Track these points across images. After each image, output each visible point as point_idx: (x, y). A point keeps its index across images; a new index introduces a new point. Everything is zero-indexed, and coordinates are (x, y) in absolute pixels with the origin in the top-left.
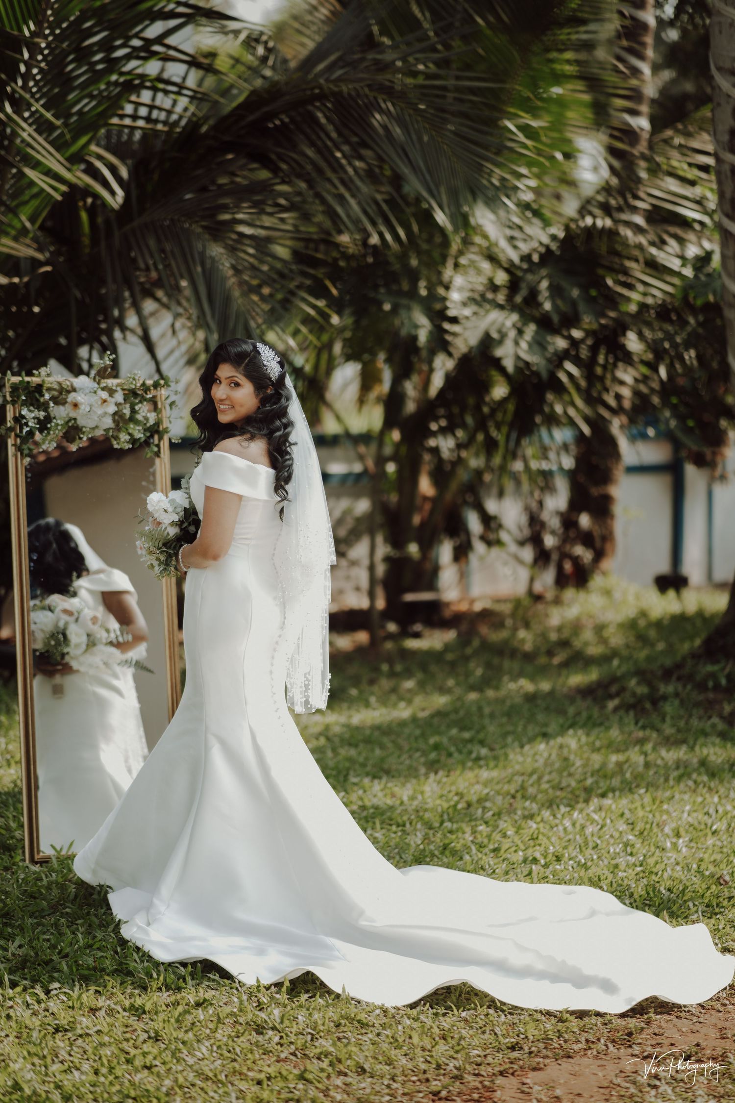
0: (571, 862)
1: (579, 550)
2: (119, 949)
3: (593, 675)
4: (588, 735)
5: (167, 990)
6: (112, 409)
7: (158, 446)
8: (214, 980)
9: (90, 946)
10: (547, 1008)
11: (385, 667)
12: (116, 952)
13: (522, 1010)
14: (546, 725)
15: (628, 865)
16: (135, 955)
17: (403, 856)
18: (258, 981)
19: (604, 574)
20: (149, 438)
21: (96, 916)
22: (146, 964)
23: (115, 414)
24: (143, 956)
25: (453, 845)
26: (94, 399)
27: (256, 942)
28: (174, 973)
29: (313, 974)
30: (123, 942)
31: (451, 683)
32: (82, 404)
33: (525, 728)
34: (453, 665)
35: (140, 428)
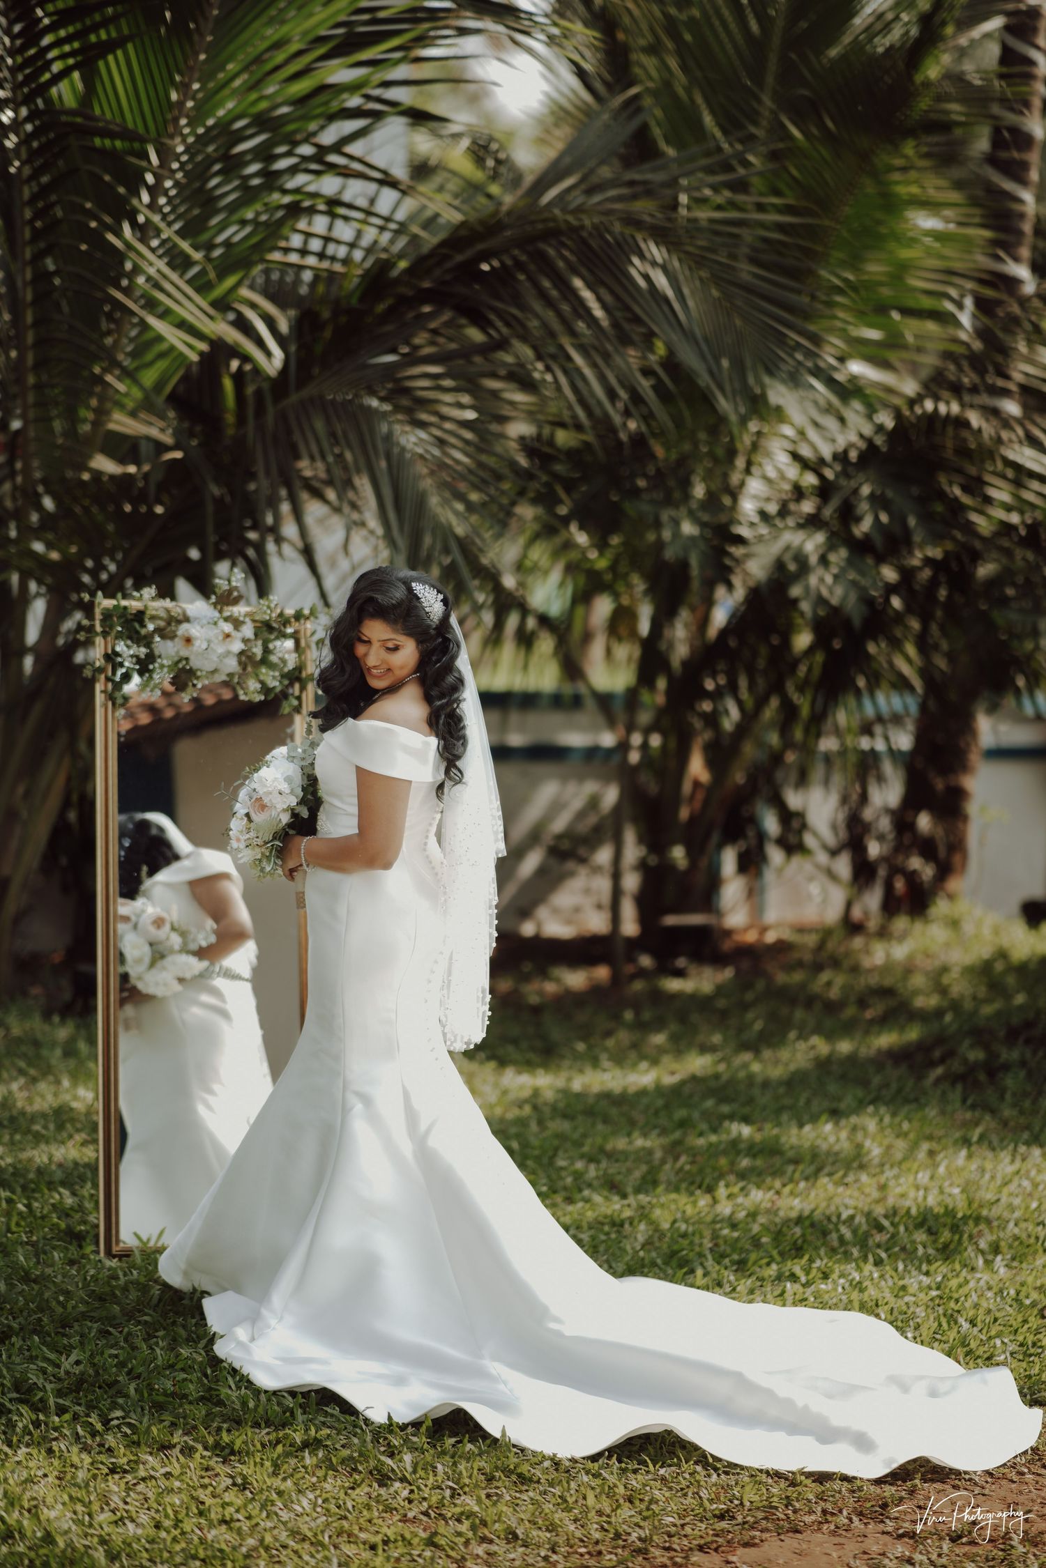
0: (842, 1281)
1: (915, 863)
2: (209, 1372)
3: (913, 1034)
4: (894, 1114)
5: (268, 1426)
6: (237, 646)
7: (299, 698)
8: (332, 1416)
9: (172, 1366)
10: (776, 1468)
11: (628, 1015)
12: (206, 1375)
13: (742, 1468)
14: (839, 1099)
15: (921, 1289)
16: (230, 1379)
17: (614, 1265)
18: (390, 1418)
19: (951, 897)
20: (287, 687)
21: (184, 1327)
22: (243, 1391)
23: (242, 653)
24: (240, 1381)
25: (684, 1252)
26: (212, 633)
27: (396, 1368)
28: (279, 1404)
29: (466, 1413)
30: (216, 1362)
31: (717, 1038)
32: (197, 638)
33: (808, 1102)
34: (724, 1015)
35: (277, 674)
